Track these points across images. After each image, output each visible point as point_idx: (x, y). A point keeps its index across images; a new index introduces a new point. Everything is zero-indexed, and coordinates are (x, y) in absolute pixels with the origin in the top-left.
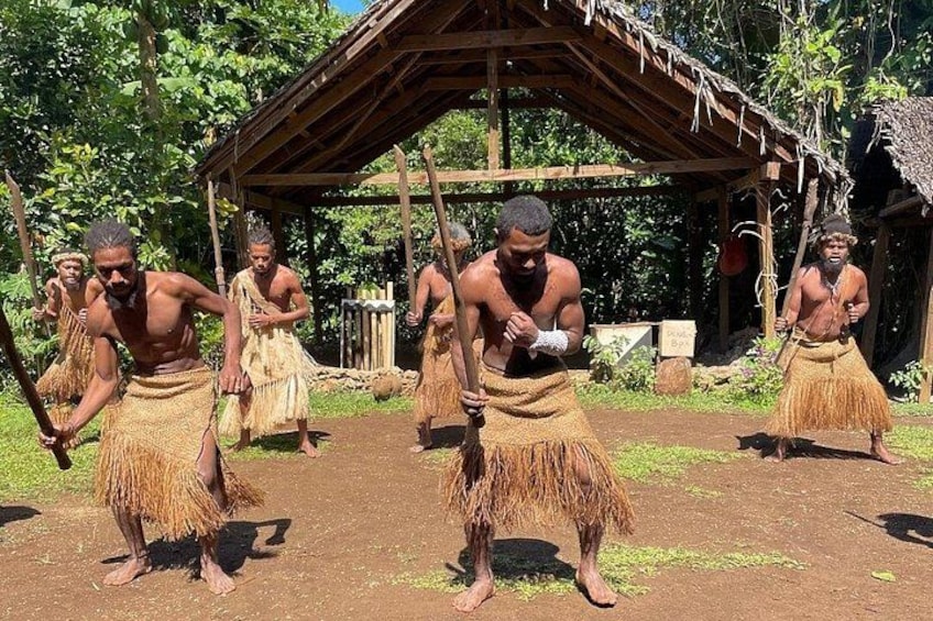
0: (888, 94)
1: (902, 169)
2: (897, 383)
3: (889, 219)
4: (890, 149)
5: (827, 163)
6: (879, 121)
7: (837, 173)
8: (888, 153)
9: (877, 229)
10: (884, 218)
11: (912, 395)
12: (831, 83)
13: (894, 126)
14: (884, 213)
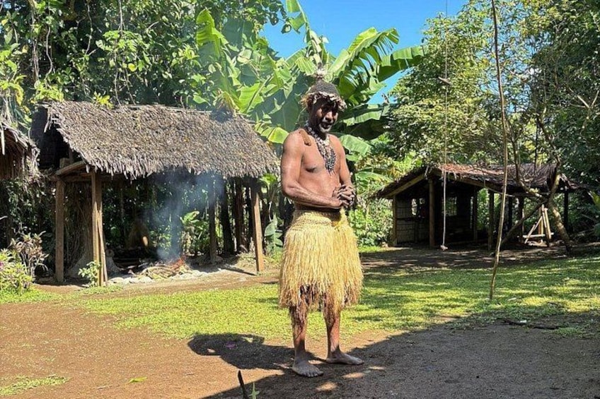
0: (52, 96)
1: (70, 143)
2: (83, 275)
3: (63, 176)
4: (60, 130)
5: (20, 136)
6: (50, 113)
7: (28, 144)
8: (59, 133)
9: (56, 182)
10: (60, 176)
11: (93, 282)
12: (14, 86)
13: (60, 117)
14: (59, 172)
